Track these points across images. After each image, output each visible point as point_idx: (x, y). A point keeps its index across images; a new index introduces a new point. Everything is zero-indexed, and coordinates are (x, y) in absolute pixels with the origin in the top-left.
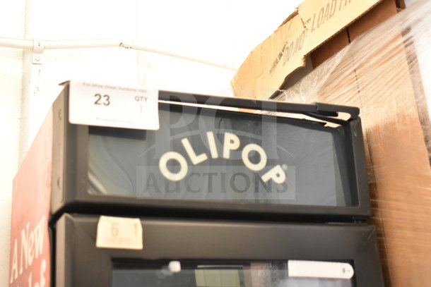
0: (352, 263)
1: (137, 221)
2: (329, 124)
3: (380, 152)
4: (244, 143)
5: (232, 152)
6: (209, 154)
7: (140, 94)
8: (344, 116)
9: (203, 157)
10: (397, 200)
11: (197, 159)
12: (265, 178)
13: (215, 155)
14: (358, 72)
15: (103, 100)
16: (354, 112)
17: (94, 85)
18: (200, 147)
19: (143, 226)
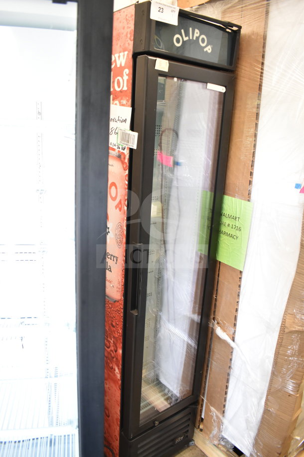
0: (226, 87)
1: (167, 61)
2: (228, 30)
3: (244, 45)
4: (201, 34)
5: (196, 37)
6: (189, 37)
7: (173, 9)
8: (235, 28)
9: (187, 38)
10: (245, 67)
11: (186, 39)
12: (205, 50)
13: (191, 38)
14: (243, 8)
15: (161, 10)
16: (240, 27)
17: (159, 3)
18: (187, 34)
19: (169, 63)
